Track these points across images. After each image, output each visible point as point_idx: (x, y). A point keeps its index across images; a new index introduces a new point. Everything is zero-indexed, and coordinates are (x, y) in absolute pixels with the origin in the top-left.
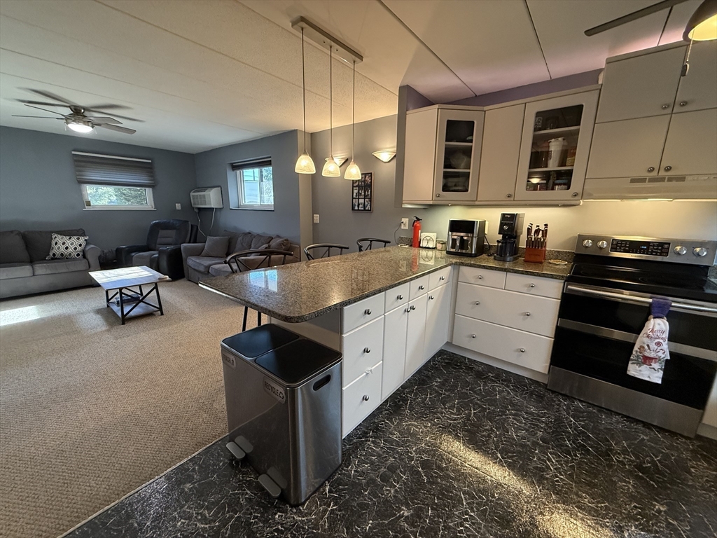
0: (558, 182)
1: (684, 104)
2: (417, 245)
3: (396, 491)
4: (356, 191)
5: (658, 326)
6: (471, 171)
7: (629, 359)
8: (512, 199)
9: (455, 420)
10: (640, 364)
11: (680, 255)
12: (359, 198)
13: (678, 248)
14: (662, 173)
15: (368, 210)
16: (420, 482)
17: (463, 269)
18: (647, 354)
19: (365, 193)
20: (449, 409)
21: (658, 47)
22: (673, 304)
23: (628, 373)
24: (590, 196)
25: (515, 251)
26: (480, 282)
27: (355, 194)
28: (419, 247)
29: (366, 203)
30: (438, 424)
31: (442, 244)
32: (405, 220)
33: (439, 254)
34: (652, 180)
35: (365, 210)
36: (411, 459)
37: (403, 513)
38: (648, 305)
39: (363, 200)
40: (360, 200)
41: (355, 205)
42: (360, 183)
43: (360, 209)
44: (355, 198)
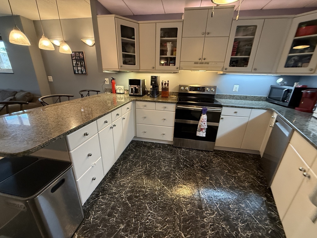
0: (171, 62)
1: (208, 34)
2: (115, 92)
3: (116, 218)
4: (74, 62)
5: (204, 117)
6: (136, 54)
7: (197, 130)
8: (154, 69)
9: (141, 172)
10: (200, 131)
11: (208, 92)
12: (77, 67)
13: (207, 89)
14: (203, 61)
15: (84, 74)
16: (128, 208)
17: (137, 102)
18: (201, 128)
19: (80, 63)
20: (138, 167)
21: (200, 7)
22: (208, 109)
23: (197, 135)
24: (182, 69)
25: (158, 93)
26: (145, 108)
27: (74, 64)
28: (116, 93)
29: (83, 70)
30: (134, 176)
31: (127, 91)
32: (107, 79)
33: (126, 96)
34: (201, 63)
35: (82, 74)
36: (123, 198)
37: (121, 228)
38: (201, 110)
39: (80, 68)
40: (78, 67)
41: (76, 71)
42: (77, 58)
43: (79, 73)
44: (75, 67)
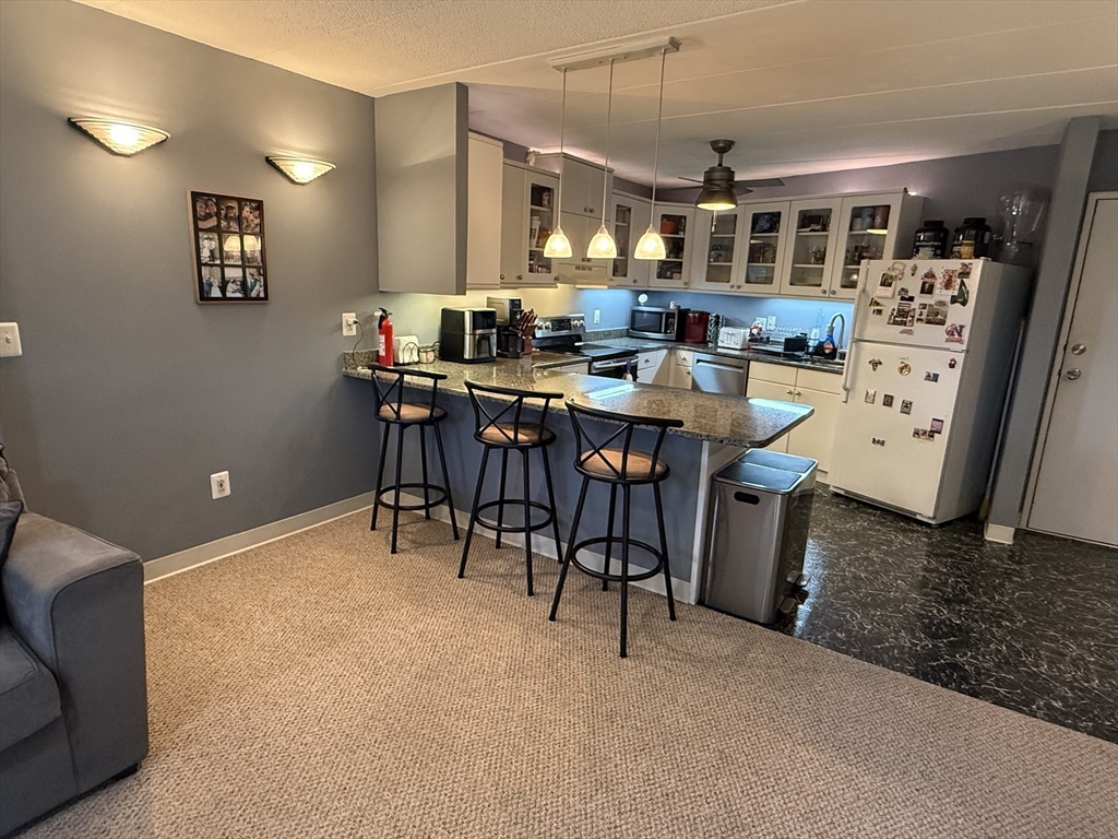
1: (592, 211)
12: (222, 267)
13: (574, 322)
15: (258, 298)
29: (250, 280)
32: (349, 317)
34: (583, 268)
39: (240, 270)
40: (226, 269)
41: (211, 285)
42: (224, 223)
43: (229, 295)
44: (206, 264)
